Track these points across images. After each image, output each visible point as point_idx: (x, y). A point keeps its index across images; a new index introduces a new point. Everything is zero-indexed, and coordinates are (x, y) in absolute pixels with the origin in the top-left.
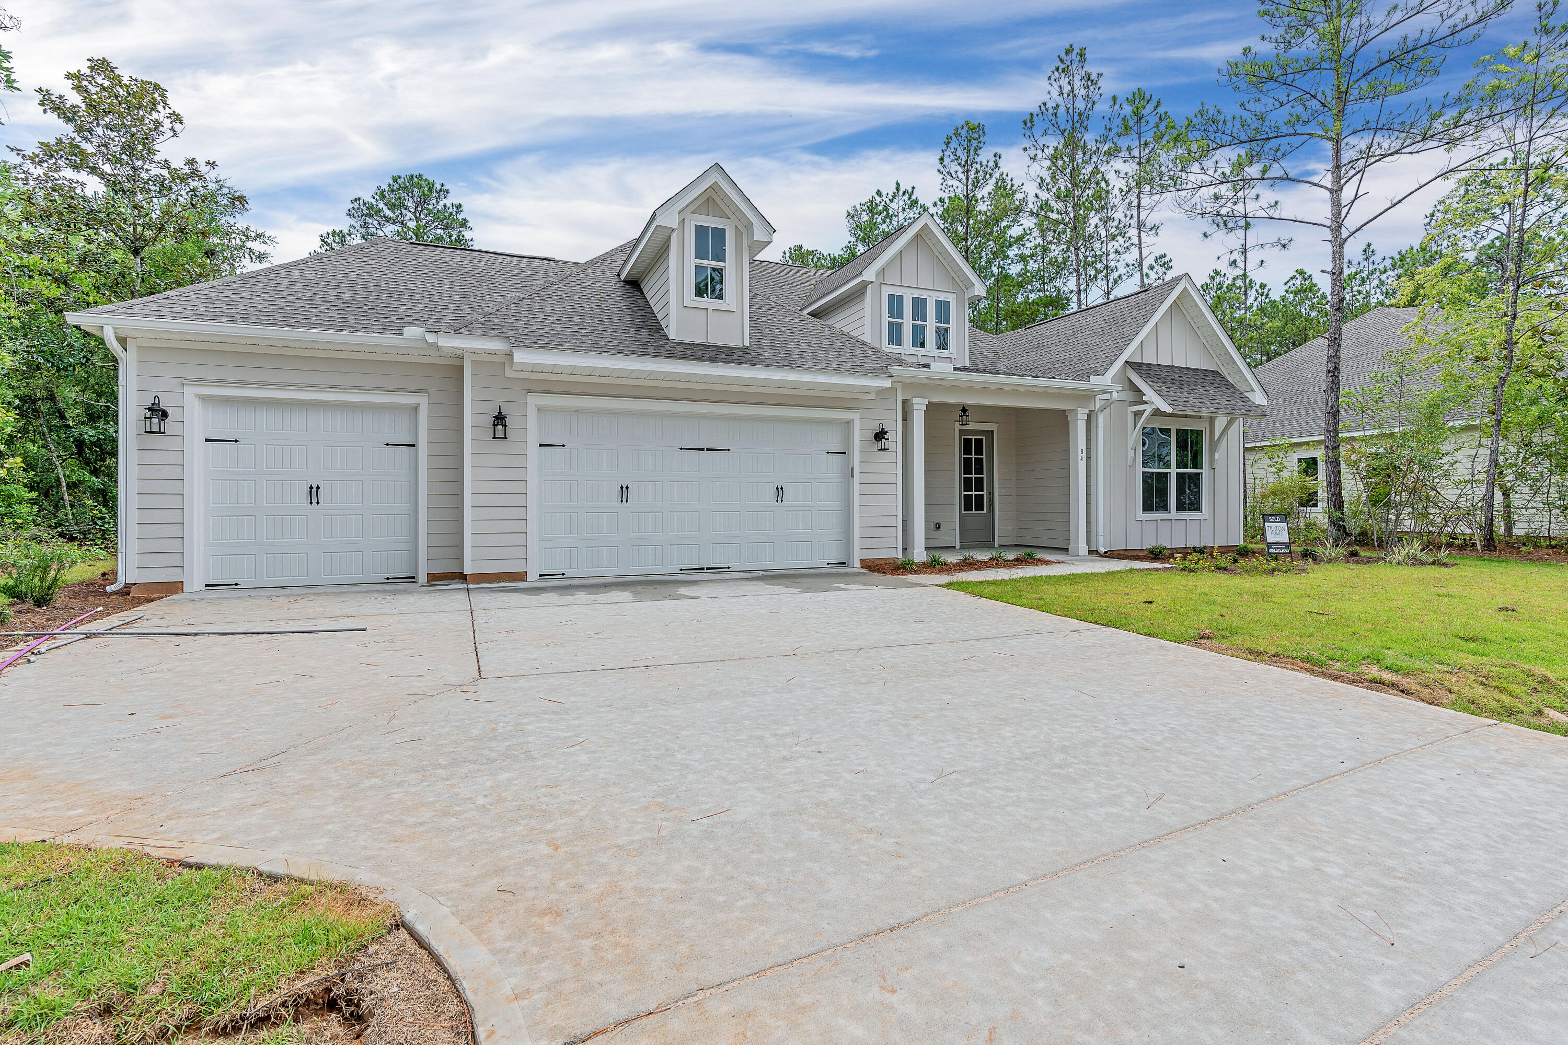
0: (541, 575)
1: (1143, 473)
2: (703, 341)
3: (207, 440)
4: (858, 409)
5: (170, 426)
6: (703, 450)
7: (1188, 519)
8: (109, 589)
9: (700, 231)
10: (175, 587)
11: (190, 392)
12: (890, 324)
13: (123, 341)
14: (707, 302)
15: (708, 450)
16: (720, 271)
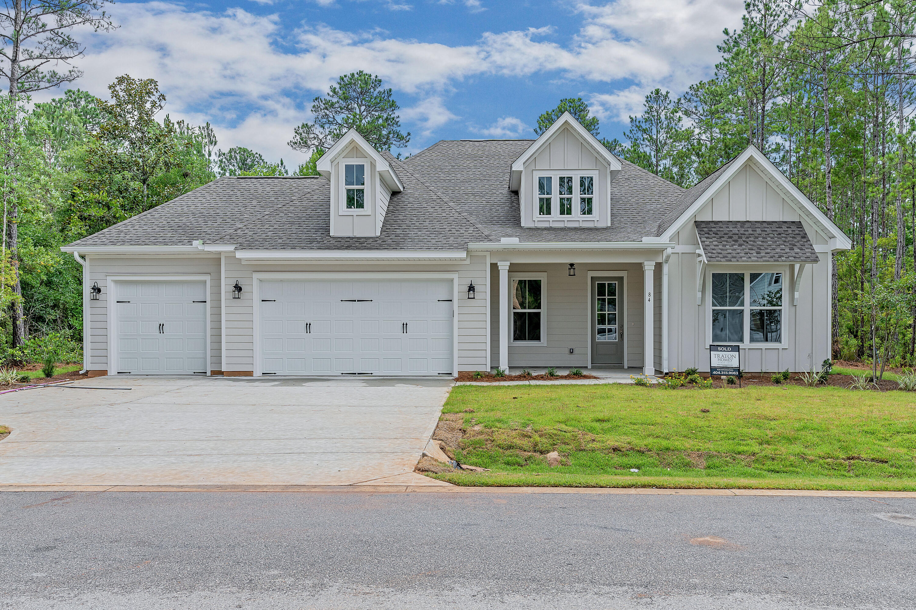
0: (263, 374)
1: (713, 310)
2: (351, 235)
3: (117, 302)
4: (457, 271)
5: (100, 296)
6: (355, 301)
7: (764, 348)
8: (81, 372)
9: (349, 168)
10: (103, 373)
11: (109, 278)
12: (541, 200)
13: (83, 257)
14: (355, 211)
15: (358, 301)
16: (362, 191)
